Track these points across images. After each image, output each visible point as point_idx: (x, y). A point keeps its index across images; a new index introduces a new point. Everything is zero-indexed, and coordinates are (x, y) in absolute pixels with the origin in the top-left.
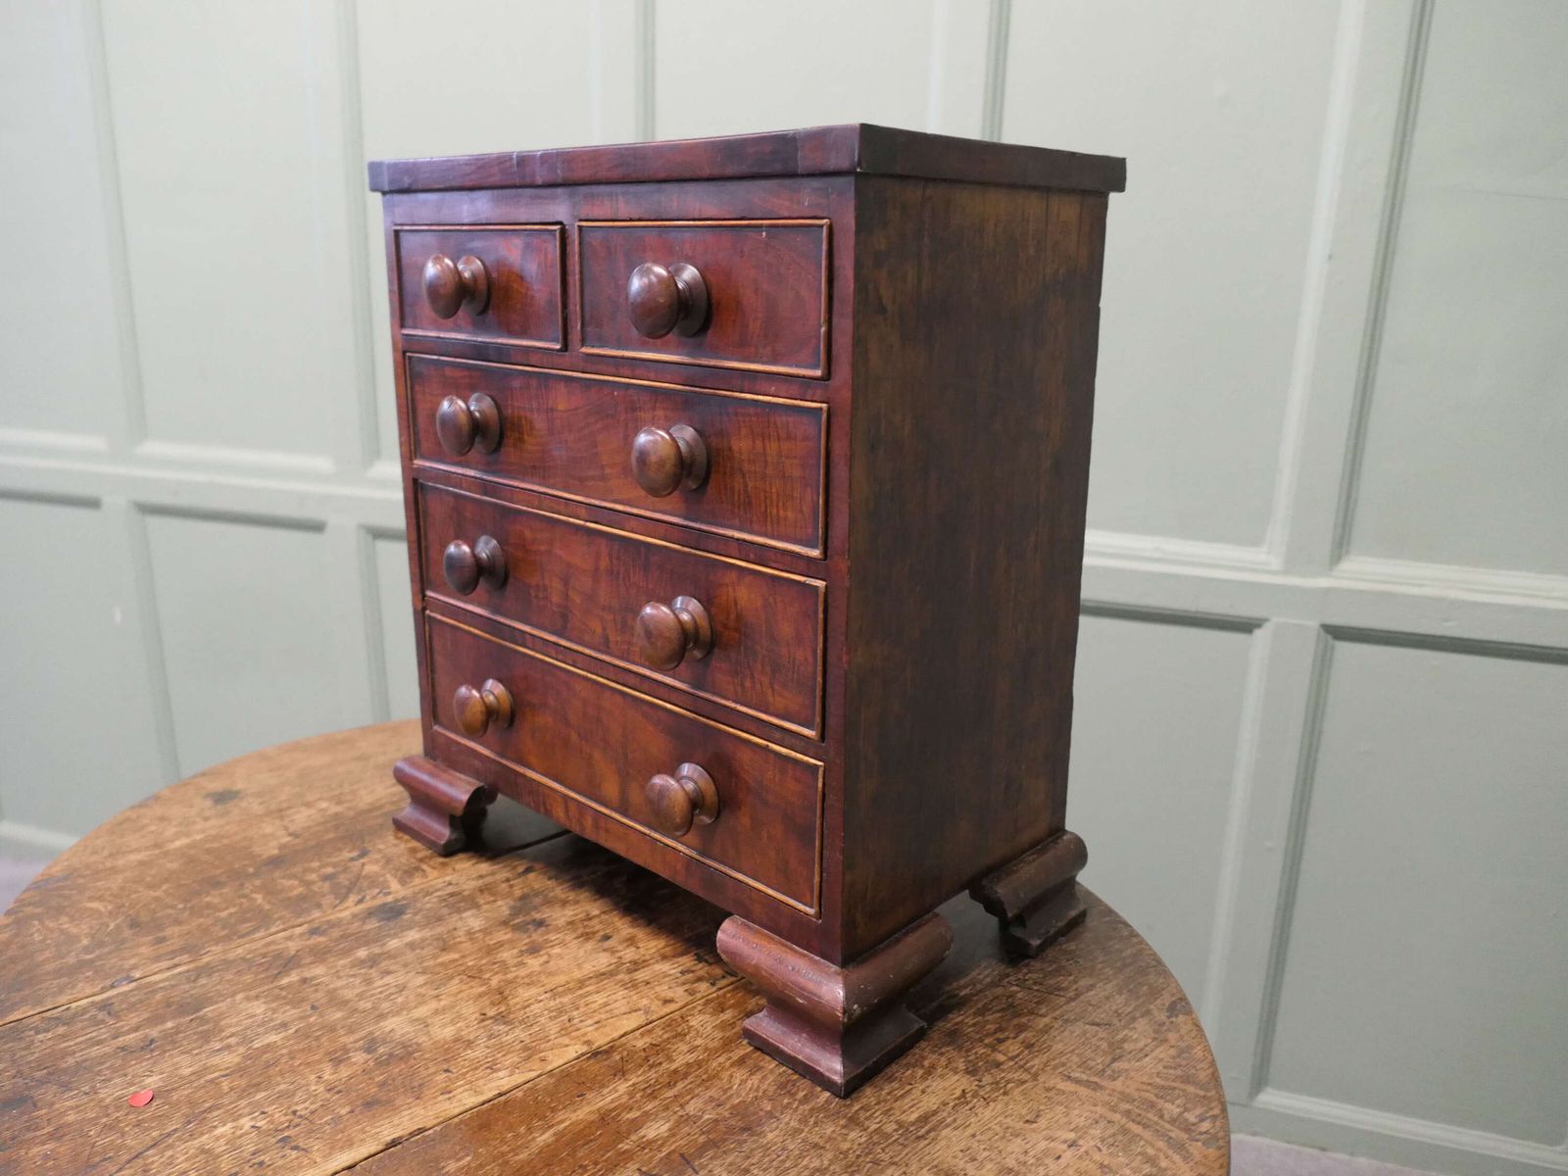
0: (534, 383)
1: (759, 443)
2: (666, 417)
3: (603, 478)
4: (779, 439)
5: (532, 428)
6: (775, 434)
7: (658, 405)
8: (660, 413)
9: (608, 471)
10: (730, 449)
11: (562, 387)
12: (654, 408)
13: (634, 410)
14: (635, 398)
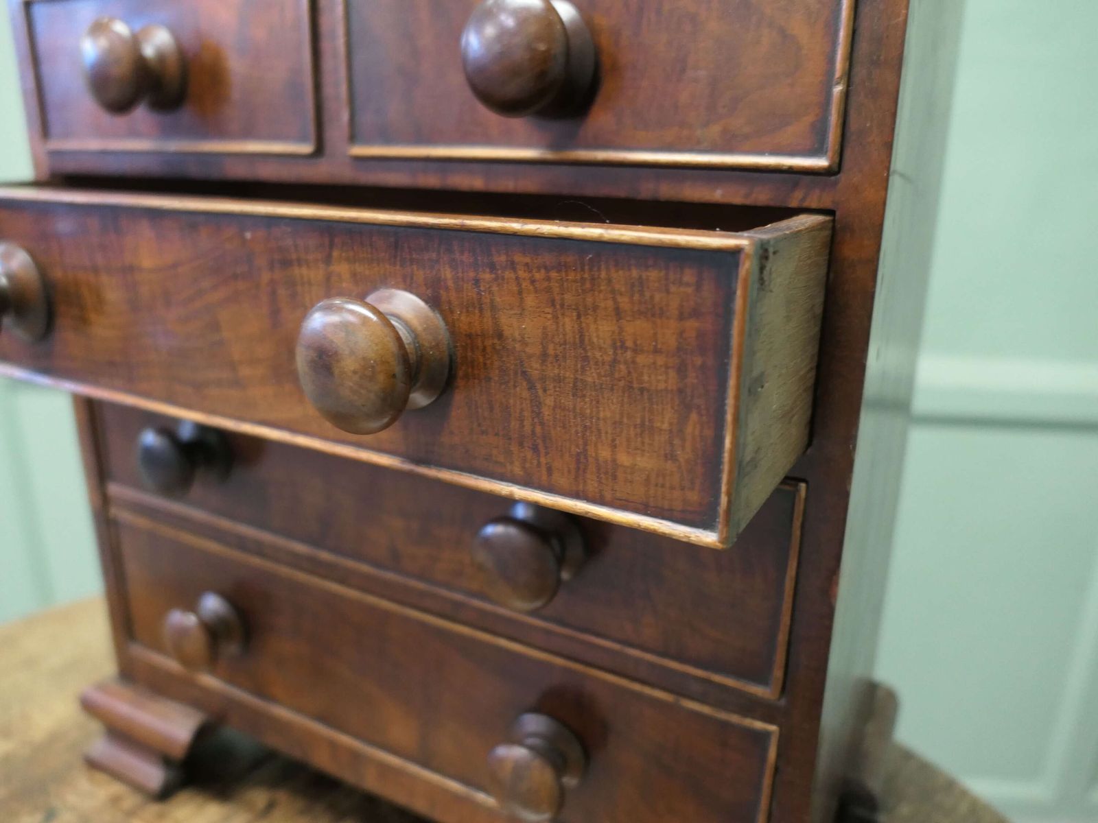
0: (94, 223)
1: (568, 323)
2: (354, 275)
3: (237, 383)
4: (618, 313)
5: (100, 301)
6: (610, 303)
7: (335, 254)
8: (342, 268)
9: (245, 371)
10: (500, 335)
11: (145, 230)
12: (328, 260)
13: (286, 263)
14: (289, 242)
